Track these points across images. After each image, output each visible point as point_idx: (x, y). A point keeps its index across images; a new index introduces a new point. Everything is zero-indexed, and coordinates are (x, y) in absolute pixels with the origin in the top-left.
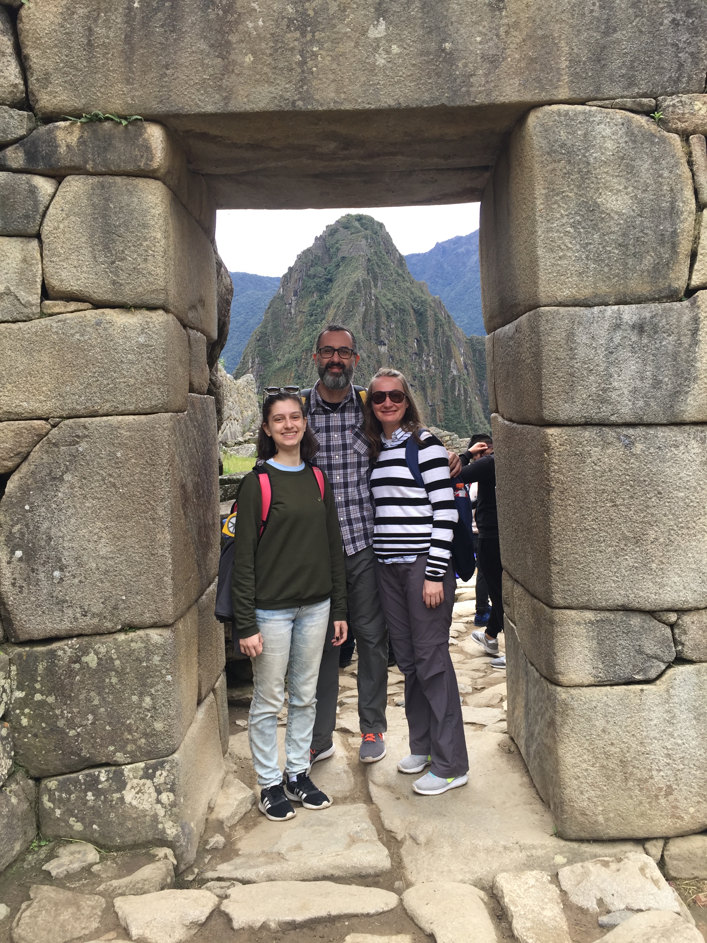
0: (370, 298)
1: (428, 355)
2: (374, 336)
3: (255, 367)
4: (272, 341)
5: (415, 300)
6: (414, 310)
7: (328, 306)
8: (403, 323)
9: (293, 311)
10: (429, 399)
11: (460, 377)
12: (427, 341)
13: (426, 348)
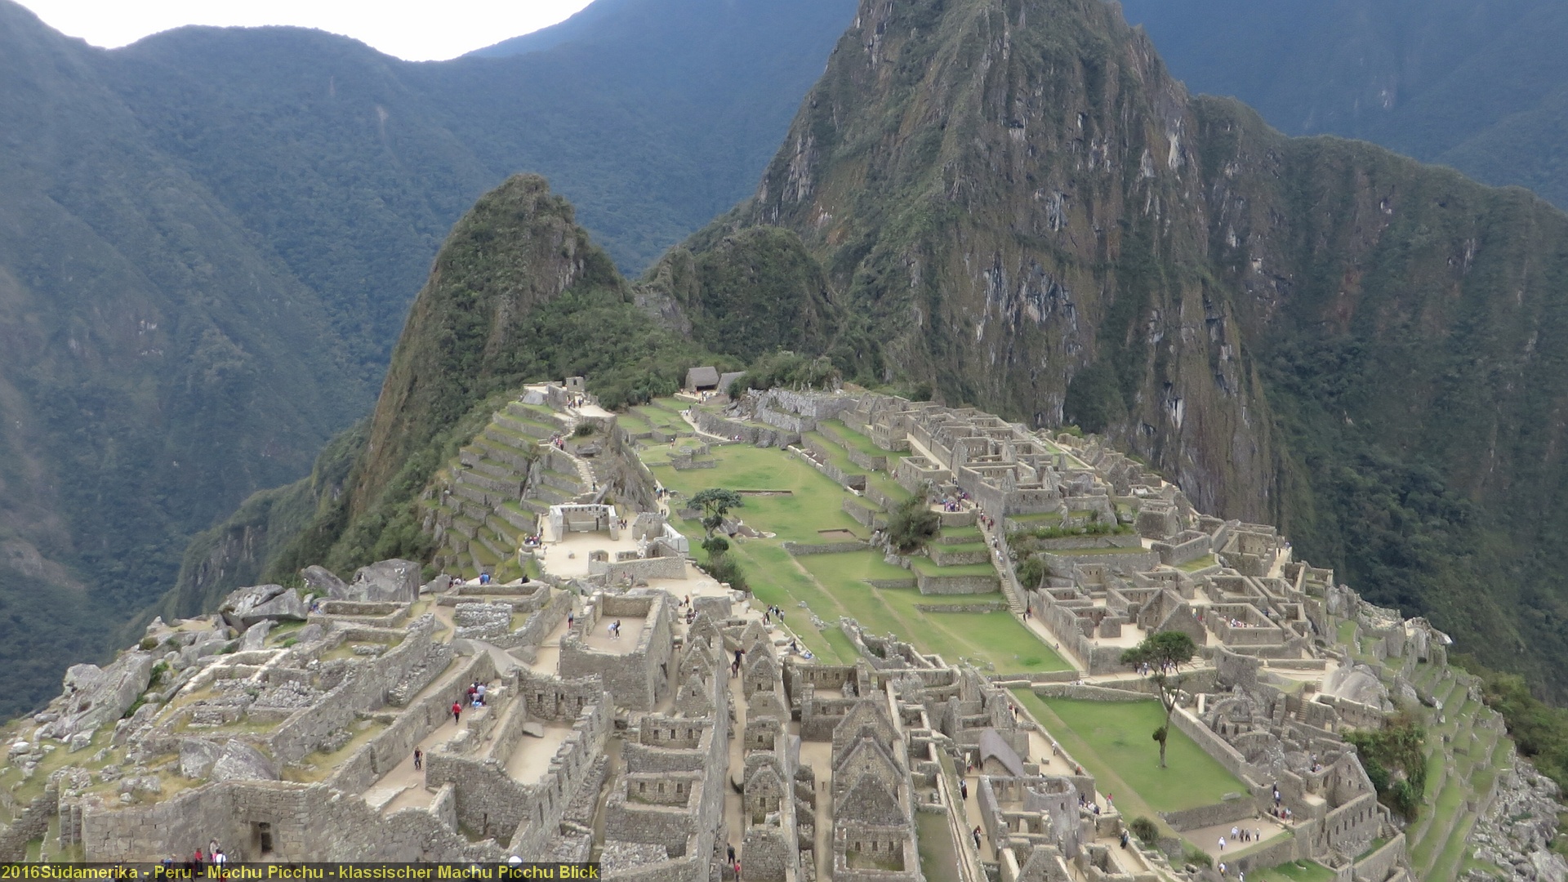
0: (1002, 46)
1: (1100, 143)
2: (1002, 114)
3: (806, 152)
4: (838, 108)
5: (1084, 46)
6: (1083, 61)
7: (931, 54)
8: (1060, 85)
9: (874, 59)
10: (1095, 220)
11: (1155, 182)
12: (1099, 118)
13: (1097, 129)
